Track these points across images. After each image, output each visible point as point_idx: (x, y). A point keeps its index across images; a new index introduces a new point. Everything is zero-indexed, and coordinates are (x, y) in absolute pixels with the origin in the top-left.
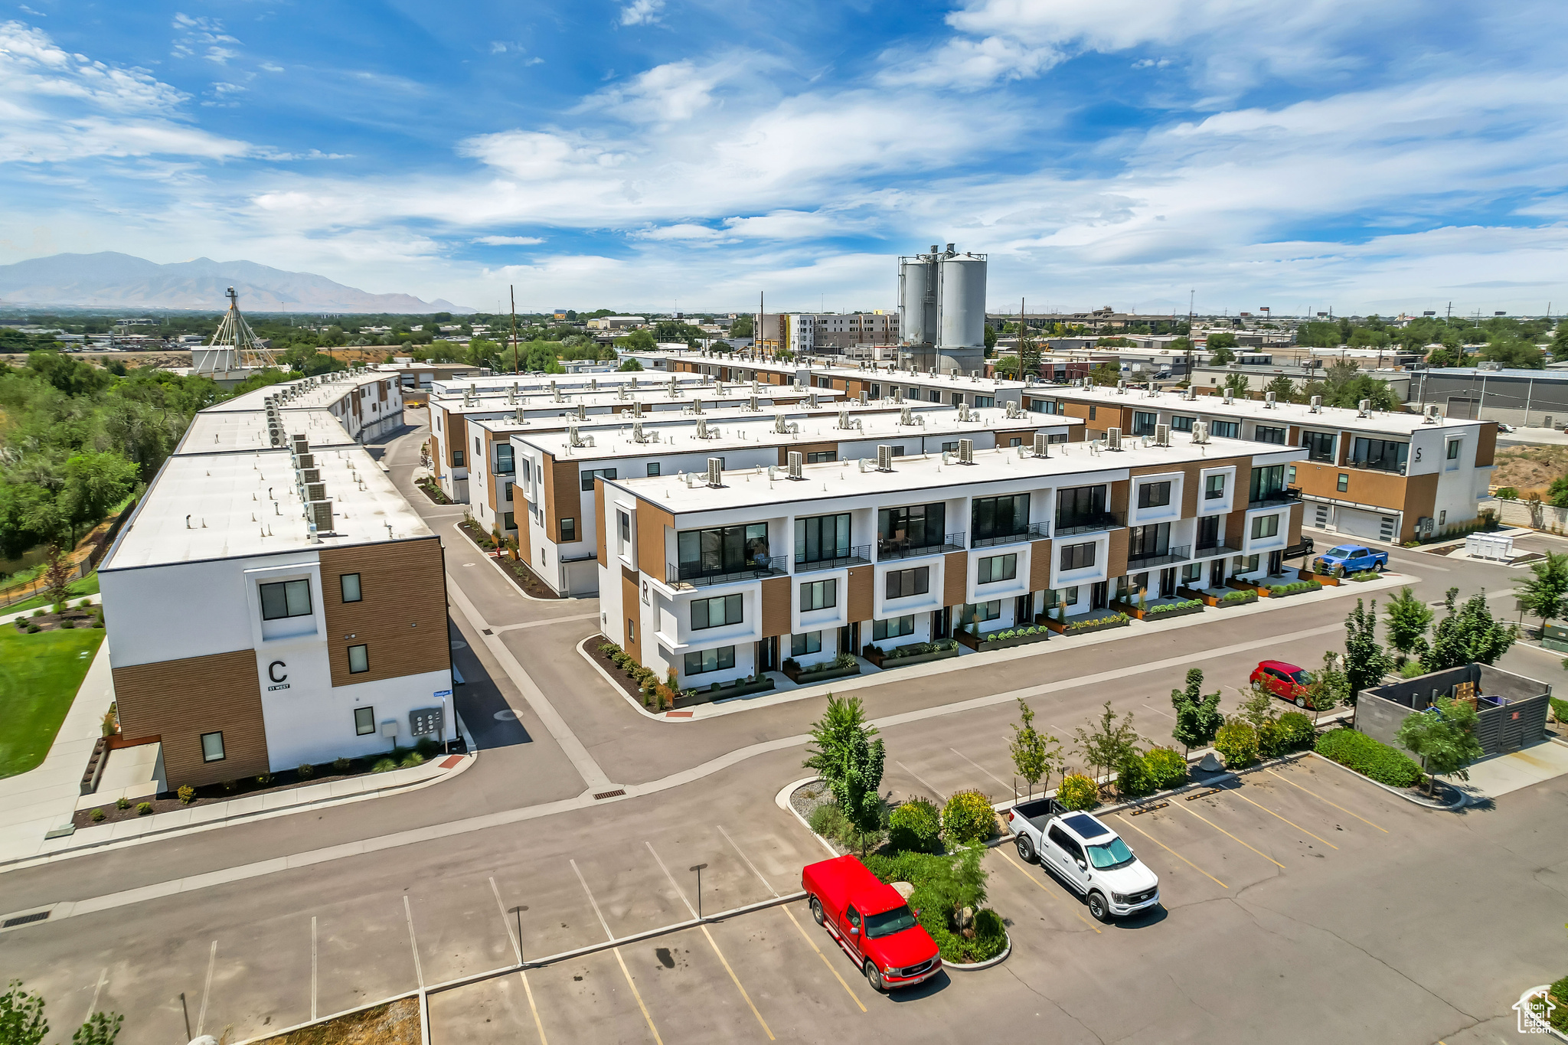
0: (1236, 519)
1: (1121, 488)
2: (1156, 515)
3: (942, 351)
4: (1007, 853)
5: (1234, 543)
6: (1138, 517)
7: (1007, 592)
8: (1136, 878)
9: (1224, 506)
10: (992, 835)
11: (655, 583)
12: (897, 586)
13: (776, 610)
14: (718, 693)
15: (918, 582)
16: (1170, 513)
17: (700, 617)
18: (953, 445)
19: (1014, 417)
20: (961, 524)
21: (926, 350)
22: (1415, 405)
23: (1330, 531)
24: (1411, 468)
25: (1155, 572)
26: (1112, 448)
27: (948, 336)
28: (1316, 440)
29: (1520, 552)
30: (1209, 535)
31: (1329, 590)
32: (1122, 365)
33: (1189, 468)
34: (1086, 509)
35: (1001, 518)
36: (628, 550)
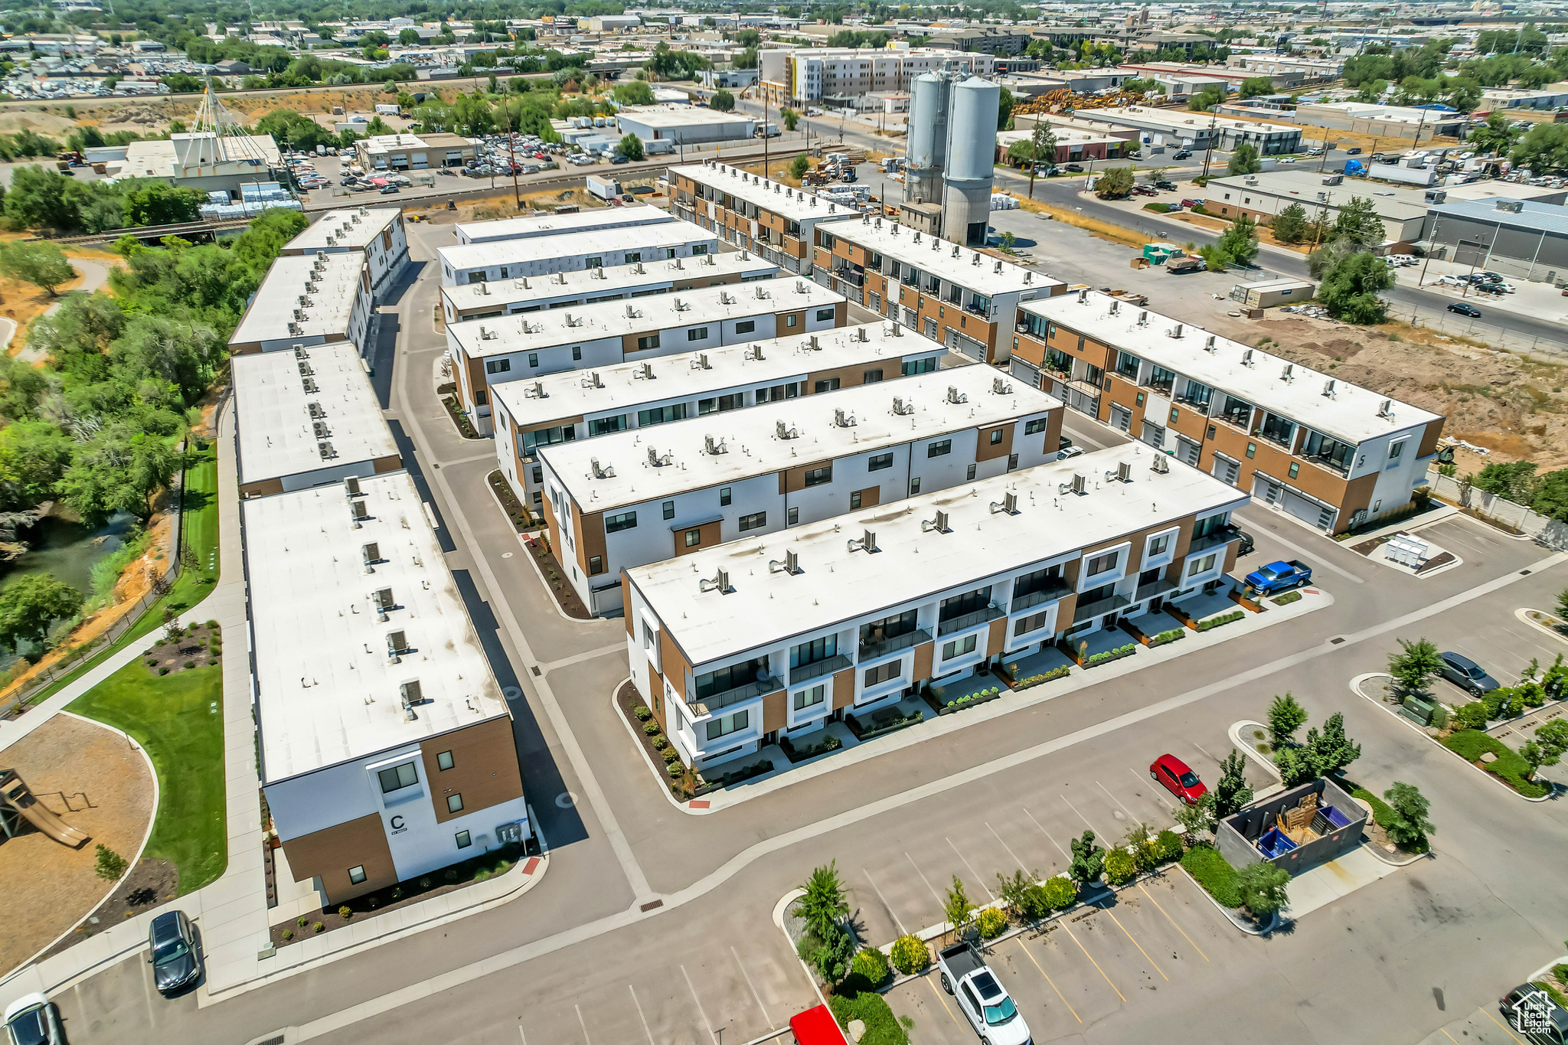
1: (1073, 563)
2: (1102, 579)
3: (949, 182)
4: (934, 982)
5: (1173, 580)
6: (1084, 583)
11: (677, 698)
12: (874, 677)
13: (776, 713)
14: (728, 780)
15: (894, 670)
16: (1116, 574)
17: (714, 731)
18: (939, 448)
19: (1000, 389)
20: (930, 621)
21: (933, 174)
22: (1425, 245)
23: (1277, 509)
24: (1353, 472)
25: (1097, 621)
26: (1078, 486)
27: (957, 168)
28: (1277, 427)
29: (1433, 551)
30: (1149, 579)
31: (1252, 622)
32: (1143, 135)
33: (1136, 537)
34: (1042, 582)
35: (966, 606)
36: (653, 655)
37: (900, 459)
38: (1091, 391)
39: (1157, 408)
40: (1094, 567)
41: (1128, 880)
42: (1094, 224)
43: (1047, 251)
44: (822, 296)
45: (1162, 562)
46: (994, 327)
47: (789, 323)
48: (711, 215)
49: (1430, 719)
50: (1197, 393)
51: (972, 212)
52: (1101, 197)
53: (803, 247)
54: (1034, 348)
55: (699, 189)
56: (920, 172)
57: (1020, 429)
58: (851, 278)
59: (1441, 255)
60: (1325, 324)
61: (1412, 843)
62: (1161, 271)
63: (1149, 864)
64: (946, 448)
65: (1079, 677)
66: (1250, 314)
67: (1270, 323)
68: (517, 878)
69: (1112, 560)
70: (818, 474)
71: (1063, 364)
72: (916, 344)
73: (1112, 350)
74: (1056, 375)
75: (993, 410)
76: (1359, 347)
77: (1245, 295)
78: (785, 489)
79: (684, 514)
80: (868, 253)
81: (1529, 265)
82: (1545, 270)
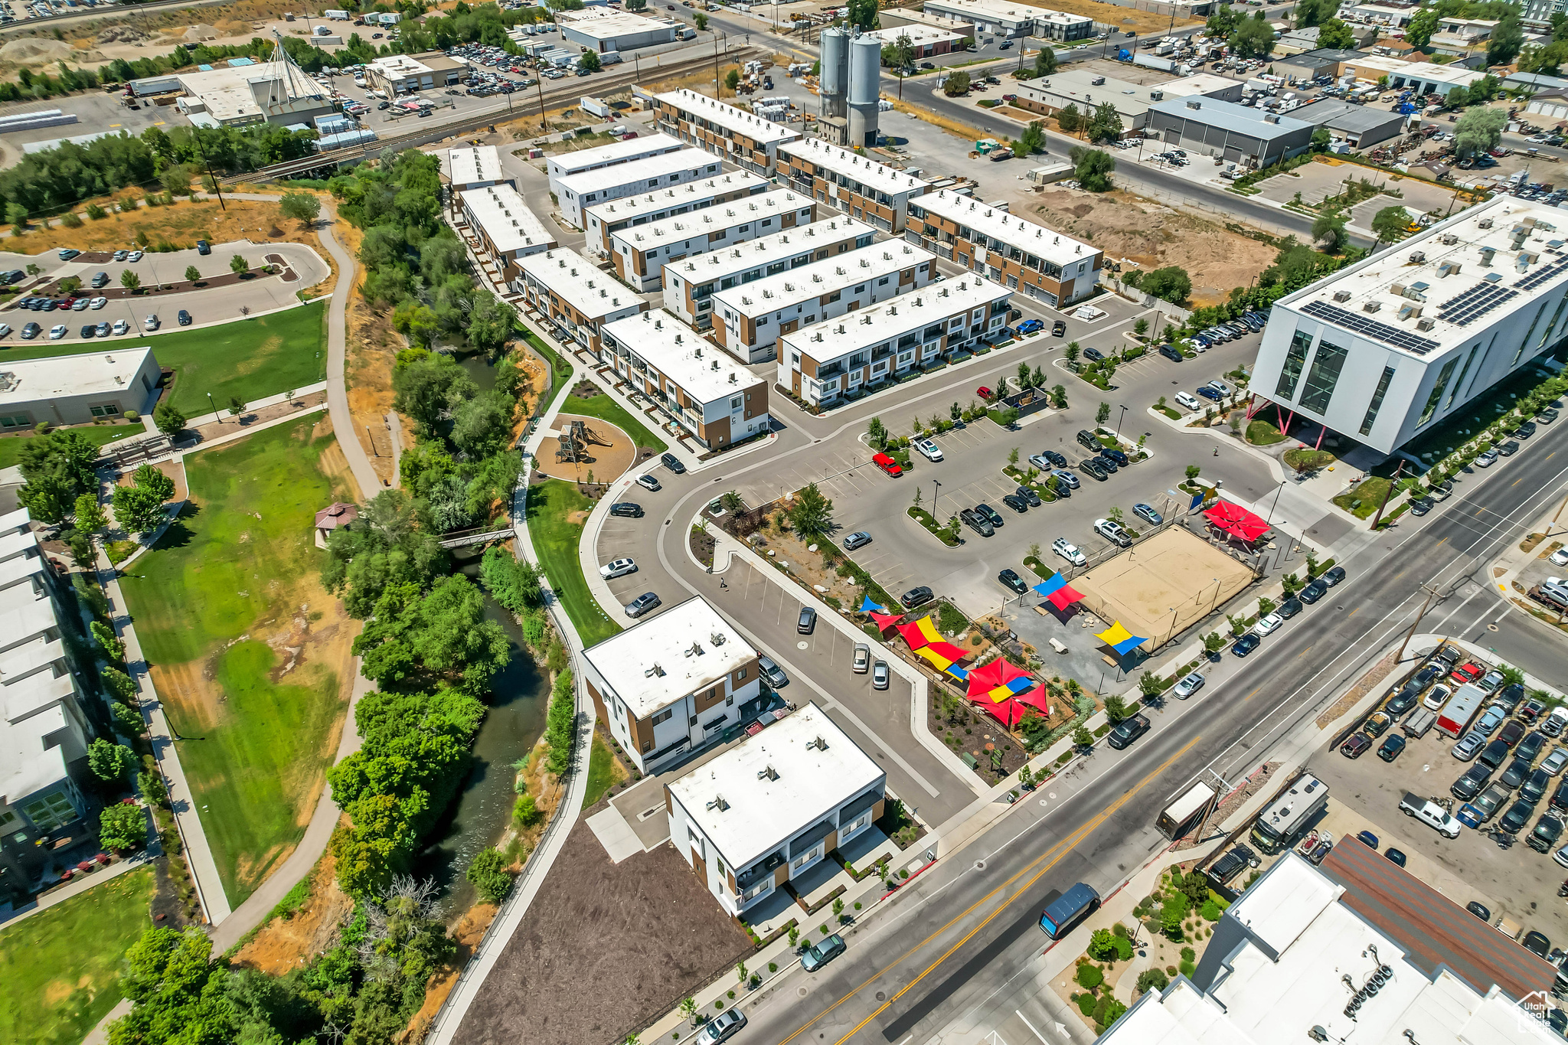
0: (986, 323)
2: (957, 329)
3: (851, 105)
4: (912, 449)
5: (985, 329)
6: (950, 331)
7: (907, 364)
8: (938, 453)
9: (981, 320)
10: (909, 445)
11: (809, 379)
12: (876, 369)
13: (845, 382)
14: (830, 407)
15: (883, 366)
16: (962, 327)
17: (825, 388)
18: (883, 281)
19: (907, 251)
20: (894, 346)
21: (838, 100)
22: (1150, 131)
23: (1034, 298)
24: (1063, 279)
25: (956, 346)
26: (945, 293)
27: (856, 95)
28: (1032, 260)
29: (1098, 311)
30: (975, 330)
31: (1018, 344)
32: (979, 25)
33: (969, 311)
34: (934, 331)
35: (907, 341)
36: (797, 366)
37: (867, 288)
38: (948, 246)
39: (980, 254)
40: (954, 324)
41: (970, 421)
42: (944, 122)
43: (917, 149)
44: (803, 201)
46: (895, 212)
47: (789, 220)
48: (693, 132)
49: (1077, 371)
50: (997, 246)
51: (867, 124)
52: (949, 94)
53: (768, 159)
54: (917, 224)
55: (682, 114)
56: (831, 97)
57: (918, 270)
58: (804, 181)
59: (1156, 137)
60: (1078, 193)
61: (1062, 404)
62: (984, 160)
63: (977, 417)
64: (886, 283)
65: (950, 368)
66: (1037, 189)
67: (1048, 195)
68: (769, 440)
69: (959, 321)
70: (835, 296)
71: (933, 232)
72: (860, 228)
73: (958, 225)
74: (930, 239)
75: (904, 262)
76: (1092, 208)
77: (1033, 176)
78: (822, 304)
79: (785, 317)
80: (815, 166)
81: (1201, 145)
82: (1209, 147)
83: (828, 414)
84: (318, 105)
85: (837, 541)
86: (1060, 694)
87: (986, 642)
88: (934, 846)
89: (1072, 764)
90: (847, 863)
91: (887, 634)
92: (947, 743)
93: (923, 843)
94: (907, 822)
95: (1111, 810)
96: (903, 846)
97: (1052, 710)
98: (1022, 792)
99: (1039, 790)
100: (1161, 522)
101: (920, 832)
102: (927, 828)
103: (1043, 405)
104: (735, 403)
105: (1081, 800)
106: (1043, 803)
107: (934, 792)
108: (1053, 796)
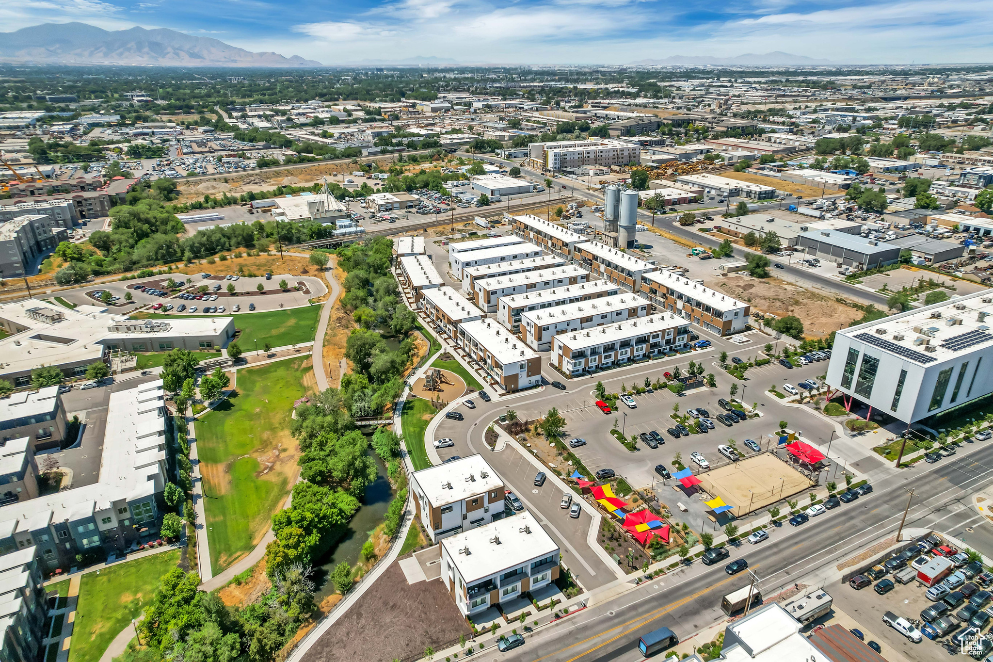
0: (675, 338)
1: (649, 336)
2: (656, 340)
3: (620, 226)
4: (619, 400)
5: (674, 343)
6: (652, 341)
7: (626, 357)
8: (634, 403)
10: (618, 398)
11: (567, 359)
12: (606, 357)
13: (587, 363)
14: (577, 376)
15: (610, 356)
16: (659, 339)
17: (575, 365)
18: (619, 313)
19: (634, 299)
20: (618, 346)
21: (614, 223)
22: (798, 247)
23: (709, 330)
24: (724, 319)
25: (656, 350)
26: (651, 321)
27: (623, 221)
28: (708, 309)
29: (745, 339)
30: (668, 342)
31: (693, 352)
32: (707, 190)
33: (663, 331)
34: (642, 340)
35: (625, 344)
36: (561, 352)
37: (609, 316)
38: (662, 300)
39: (680, 304)
40: (654, 337)
41: (656, 389)
42: (676, 238)
43: (658, 251)
44: (582, 272)
45: (671, 337)
46: (635, 281)
47: (573, 281)
48: (531, 236)
49: (726, 368)
50: (689, 300)
51: (629, 237)
52: (682, 225)
53: (569, 251)
54: (646, 287)
55: (526, 227)
56: (609, 221)
57: (639, 309)
58: (587, 263)
59: (803, 251)
60: (748, 278)
61: (713, 385)
62: (696, 258)
63: (661, 387)
64: (620, 314)
65: (651, 362)
66: (724, 275)
67: (730, 278)
68: (540, 389)
69: (657, 336)
70: (589, 319)
71: (655, 292)
72: (611, 286)
73: (668, 289)
74: (653, 296)
75: (632, 304)
76: (753, 286)
77: (722, 268)
78: (581, 323)
79: (559, 328)
80: (594, 255)
81: (830, 256)
82: (834, 258)
83: (576, 379)
84: (339, 214)
85: (566, 442)
86: (678, 532)
87: (641, 501)
88: (587, 600)
89: (678, 569)
90: (534, 601)
91: (585, 491)
92: (606, 549)
93: (581, 598)
94: (573, 585)
95: (696, 596)
96: (569, 597)
97: (671, 540)
98: (644, 579)
99: (655, 580)
100: (760, 450)
101: (580, 591)
102: (584, 590)
103: (701, 384)
104: (522, 367)
105: (678, 589)
106: (656, 587)
107: (593, 573)
108: (662, 584)
